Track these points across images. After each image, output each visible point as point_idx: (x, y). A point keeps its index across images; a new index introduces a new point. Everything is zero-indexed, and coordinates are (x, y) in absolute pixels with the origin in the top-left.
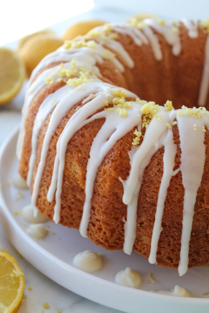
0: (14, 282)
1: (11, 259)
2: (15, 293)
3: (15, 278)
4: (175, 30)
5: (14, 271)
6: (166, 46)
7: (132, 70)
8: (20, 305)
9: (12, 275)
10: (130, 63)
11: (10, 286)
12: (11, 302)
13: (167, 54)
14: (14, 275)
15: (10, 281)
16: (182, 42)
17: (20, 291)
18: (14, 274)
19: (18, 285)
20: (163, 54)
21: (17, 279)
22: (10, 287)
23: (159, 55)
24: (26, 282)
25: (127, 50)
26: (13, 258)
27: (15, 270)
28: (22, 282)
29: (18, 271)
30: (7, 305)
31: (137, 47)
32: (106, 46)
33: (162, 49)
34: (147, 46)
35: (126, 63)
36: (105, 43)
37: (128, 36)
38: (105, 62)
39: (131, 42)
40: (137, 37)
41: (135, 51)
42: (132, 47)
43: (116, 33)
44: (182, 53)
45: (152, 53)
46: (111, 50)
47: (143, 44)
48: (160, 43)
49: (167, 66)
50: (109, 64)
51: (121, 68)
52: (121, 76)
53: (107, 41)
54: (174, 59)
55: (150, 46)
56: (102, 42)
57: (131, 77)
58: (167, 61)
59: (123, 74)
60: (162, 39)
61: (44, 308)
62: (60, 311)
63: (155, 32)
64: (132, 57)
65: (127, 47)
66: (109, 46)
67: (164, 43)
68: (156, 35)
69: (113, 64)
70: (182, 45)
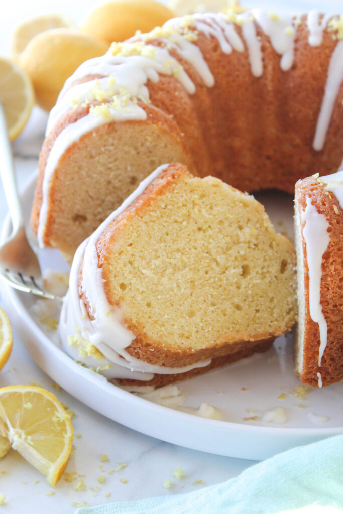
0: (59, 428)
1: (49, 395)
2: (62, 444)
3: (58, 422)
4: (290, 31)
5: (56, 412)
6: (271, 55)
7: (210, 90)
8: (70, 459)
9: (54, 419)
10: (209, 79)
11: (53, 434)
13: (270, 68)
14: (57, 419)
15: (52, 428)
16: (296, 50)
17: (67, 440)
18: (57, 417)
20: (265, 67)
21: (62, 424)
22: (54, 436)
23: (257, 68)
24: (74, 427)
25: (206, 59)
26: (52, 394)
27: (57, 411)
28: (69, 428)
29: (62, 414)
30: (53, 460)
31: (223, 55)
32: (173, 53)
33: (263, 60)
34: (242, 54)
35: (202, 80)
36: (175, 46)
37: (213, 37)
38: (163, 79)
39: (217, 47)
40: (227, 40)
41: (219, 61)
42: (215, 56)
43: (196, 32)
44: (294, 67)
45: (249, 65)
46: (180, 60)
47: (234, 51)
48: (263, 49)
49: (270, 87)
50: (169, 83)
51: (191, 87)
52: (186, 100)
53: (177, 44)
54: (282, 76)
55: (246, 55)
56: (170, 45)
57: (207, 101)
58: (269, 77)
59: (191, 97)
60: (267, 44)
61: (102, 461)
62: (125, 465)
63: (259, 32)
64: (212, 70)
65: (208, 56)
66: (179, 51)
67: (269, 50)
68: (259, 38)
69: (177, 81)
70: (295, 55)
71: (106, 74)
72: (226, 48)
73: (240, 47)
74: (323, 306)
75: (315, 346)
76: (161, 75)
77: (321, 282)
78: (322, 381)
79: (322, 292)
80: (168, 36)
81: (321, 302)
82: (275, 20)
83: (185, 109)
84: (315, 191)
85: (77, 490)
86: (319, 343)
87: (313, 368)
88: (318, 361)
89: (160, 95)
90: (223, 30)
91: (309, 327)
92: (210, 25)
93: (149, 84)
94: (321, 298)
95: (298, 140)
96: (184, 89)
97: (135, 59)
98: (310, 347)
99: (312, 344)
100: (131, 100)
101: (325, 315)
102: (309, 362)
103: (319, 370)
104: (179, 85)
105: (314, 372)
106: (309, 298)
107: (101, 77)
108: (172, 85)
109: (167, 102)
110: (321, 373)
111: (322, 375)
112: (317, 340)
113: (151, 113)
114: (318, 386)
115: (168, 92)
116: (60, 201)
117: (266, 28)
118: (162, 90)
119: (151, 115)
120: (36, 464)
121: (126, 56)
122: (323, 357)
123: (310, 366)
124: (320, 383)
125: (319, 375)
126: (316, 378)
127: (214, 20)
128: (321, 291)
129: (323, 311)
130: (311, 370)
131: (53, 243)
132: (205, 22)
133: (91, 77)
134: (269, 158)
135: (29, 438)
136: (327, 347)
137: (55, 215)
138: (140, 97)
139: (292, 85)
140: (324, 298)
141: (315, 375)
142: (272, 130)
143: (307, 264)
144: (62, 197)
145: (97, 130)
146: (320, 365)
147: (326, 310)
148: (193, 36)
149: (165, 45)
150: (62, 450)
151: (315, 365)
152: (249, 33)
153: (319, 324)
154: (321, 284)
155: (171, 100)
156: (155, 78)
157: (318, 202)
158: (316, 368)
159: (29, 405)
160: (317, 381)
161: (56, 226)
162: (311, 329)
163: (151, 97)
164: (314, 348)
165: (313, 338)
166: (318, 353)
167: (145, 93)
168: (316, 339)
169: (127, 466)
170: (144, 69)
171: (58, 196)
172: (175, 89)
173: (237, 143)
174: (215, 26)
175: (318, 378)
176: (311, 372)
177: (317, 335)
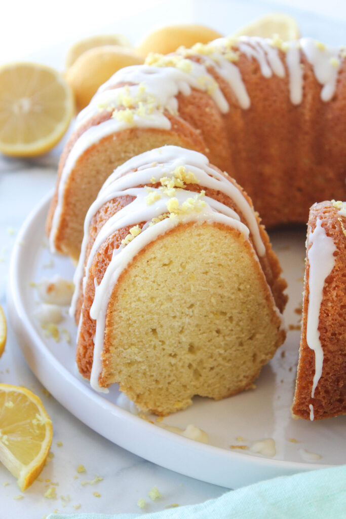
0: (37, 432)
1: (34, 398)
2: (39, 447)
3: (38, 426)
4: (335, 62)
5: (37, 415)
6: (313, 84)
7: (245, 113)
8: (44, 464)
9: (35, 422)
10: (245, 101)
11: (31, 437)
12: (32, 460)
13: (309, 97)
14: (38, 422)
15: (31, 430)
16: (339, 81)
17: (44, 445)
18: (38, 420)
19: (42, 437)
20: (304, 96)
21: (42, 428)
22: (31, 439)
23: (296, 96)
24: (55, 434)
25: (244, 81)
26: (37, 397)
27: (40, 415)
28: (48, 434)
29: (43, 417)
30: (26, 463)
31: (262, 78)
32: (211, 71)
33: (304, 88)
34: (282, 80)
35: (237, 100)
36: (213, 64)
37: (254, 60)
38: (196, 94)
39: (257, 70)
40: (269, 64)
41: (257, 84)
42: (254, 78)
43: (238, 53)
44: (335, 98)
45: (288, 92)
46: (217, 78)
47: (274, 76)
48: (305, 77)
49: (307, 115)
50: (201, 98)
51: (224, 106)
52: (217, 117)
53: (217, 63)
54: (321, 107)
55: (286, 81)
56: (208, 63)
57: (240, 123)
58: (308, 106)
59: (224, 116)
60: (310, 73)
61: (79, 472)
62: (100, 479)
63: (303, 60)
64: (250, 92)
65: (247, 77)
66: (217, 70)
67: (311, 79)
68: (302, 66)
69: (210, 98)
70: (337, 86)
71: (136, 82)
72: (266, 72)
73: (280, 72)
74: (321, 333)
75: (310, 375)
76: (194, 89)
77: (321, 307)
78: (314, 414)
79: (321, 318)
80: (210, 53)
81: (319, 329)
82: (321, 51)
83: (214, 127)
84: (327, 214)
85: (47, 497)
86: (314, 372)
87: (305, 398)
88: (311, 392)
89: (190, 109)
90: (266, 54)
91: (305, 354)
92: (253, 48)
93: (179, 96)
94: (319, 324)
95: (331, 175)
96: (216, 106)
97: (170, 70)
98: (304, 375)
99: (306, 372)
100: (158, 108)
101: (322, 343)
102: (302, 392)
103: (312, 401)
104: (211, 102)
105: (307, 404)
106: (306, 322)
107: (131, 84)
108: (204, 101)
109: (196, 117)
110: (313, 405)
111: (314, 408)
112: (312, 369)
113: (176, 124)
114: (310, 419)
115: (199, 107)
116: (75, 205)
117: (310, 56)
118: (192, 104)
119: (176, 126)
120: (9, 466)
121: (161, 66)
122: (317, 388)
123: (303, 396)
124: (312, 416)
125: (311, 406)
126: (308, 410)
127: (259, 44)
128: (319, 317)
129: (320, 338)
130: (304, 400)
131: (64, 248)
132: (249, 44)
133: (122, 84)
134: (300, 190)
135: (5, 437)
136: (321, 378)
137: (68, 218)
138: (169, 108)
139: (330, 116)
140: (322, 324)
141: (308, 406)
142: (306, 161)
143: (308, 286)
144: (77, 201)
145: (118, 134)
146: (313, 396)
147: (324, 338)
148: (235, 56)
149: (204, 62)
150: (37, 453)
151: (309, 396)
152: (293, 60)
153: (315, 351)
154: (320, 309)
155: (201, 115)
156: (187, 92)
157: (328, 224)
158: (308, 399)
159: (10, 404)
160: (309, 414)
161: (68, 231)
162: (307, 356)
163: (180, 110)
164: (308, 377)
165: (308, 366)
166: (312, 383)
167: (173, 105)
168: (311, 367)
169: (102, 480)
170: (177, 81)
171: (73, 200)
172: (207, 105)
173: (268, 170)
174: (258, 48)
175: (310, 411)
176: (303, 403)
177: (312, 364)
